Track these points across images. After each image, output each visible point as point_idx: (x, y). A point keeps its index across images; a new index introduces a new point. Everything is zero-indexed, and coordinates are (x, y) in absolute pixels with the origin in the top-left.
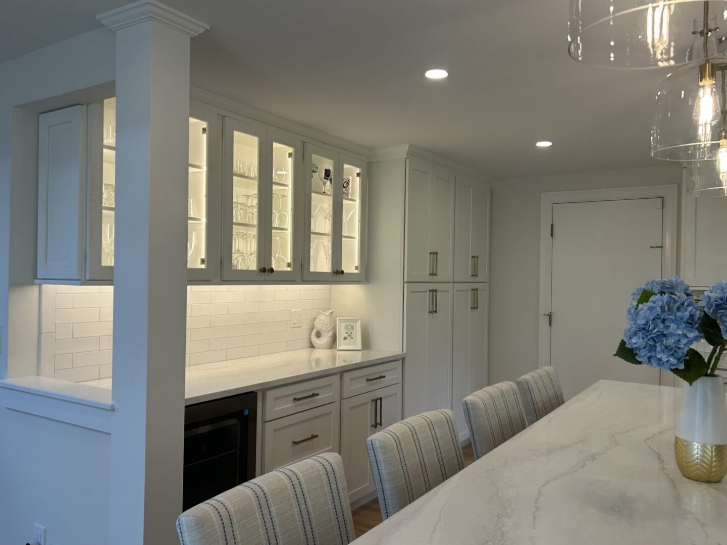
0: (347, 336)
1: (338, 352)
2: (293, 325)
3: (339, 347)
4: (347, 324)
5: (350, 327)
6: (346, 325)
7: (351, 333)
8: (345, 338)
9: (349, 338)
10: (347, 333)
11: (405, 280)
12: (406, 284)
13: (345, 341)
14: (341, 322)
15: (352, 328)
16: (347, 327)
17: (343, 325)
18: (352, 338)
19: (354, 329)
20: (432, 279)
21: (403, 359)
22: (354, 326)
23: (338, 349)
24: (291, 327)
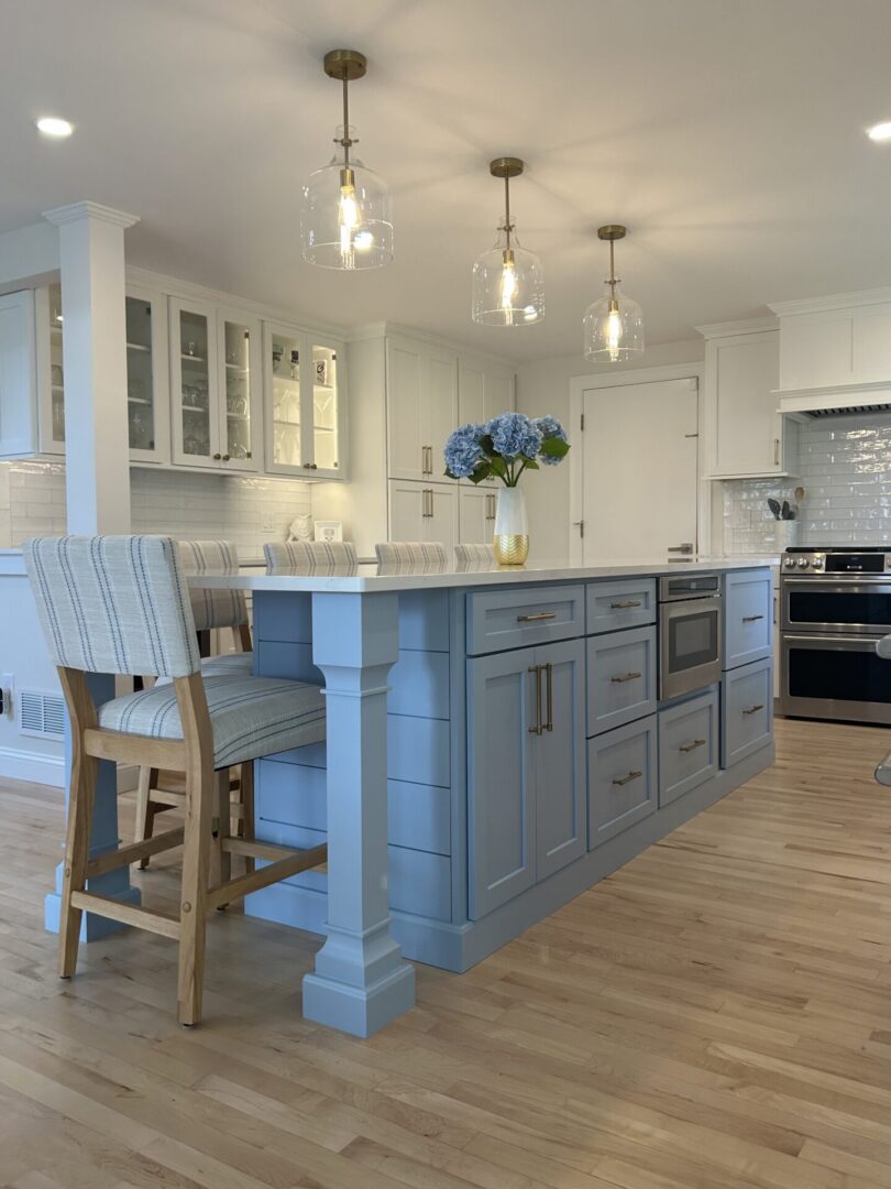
6: (325, 529)
11: (389, 477)
12: (389, 481)
14: (320, 526)
15: (333, 533)
16: (326, 532)
17: (322, 529)
20: (427, 477)
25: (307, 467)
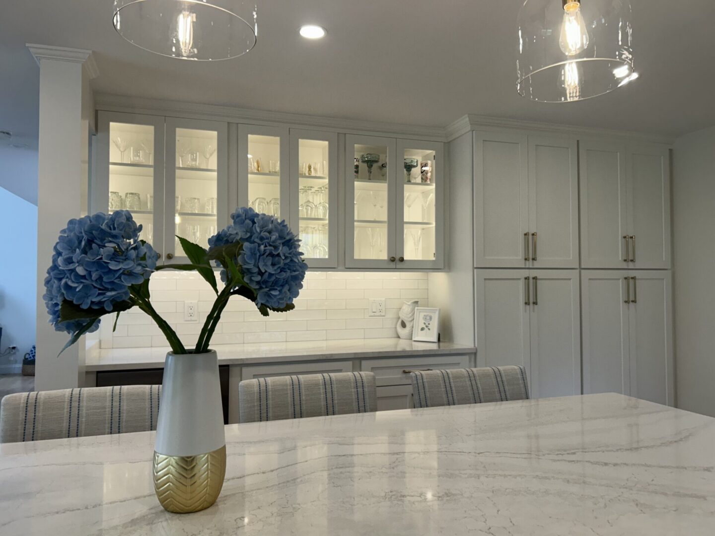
0: (424, 326)
1: (414, 343)
2: (373, 314)
3: (414, 338)
4: (426, 314)
5: (428, 318)
6: (425, 316)
7: (429, 324)
8: (422, 329)
9: (426, 329)
10: (425, 323)
11: (475, 266)
12: (475, 270)
13: (423, 331)
14: (420, 312)
15: (431, 318)
16: (425, 318)
17: (422, 315)
18: (429, 329)
19: (432, 320)
20: (529, 264)
21: (475, 354)
22: (433, 318)
23: (413, 339)
24: (369, 315)
25: (393, 260)
